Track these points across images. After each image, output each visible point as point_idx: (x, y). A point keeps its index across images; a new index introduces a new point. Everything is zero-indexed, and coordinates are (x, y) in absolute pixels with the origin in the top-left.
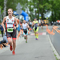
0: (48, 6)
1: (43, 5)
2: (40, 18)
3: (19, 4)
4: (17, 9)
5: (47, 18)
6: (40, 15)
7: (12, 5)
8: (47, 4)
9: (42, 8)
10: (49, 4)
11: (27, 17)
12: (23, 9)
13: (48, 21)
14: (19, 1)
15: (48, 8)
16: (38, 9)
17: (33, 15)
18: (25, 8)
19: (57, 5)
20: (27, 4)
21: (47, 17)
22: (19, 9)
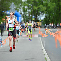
0: (43, 8)
1: (38, 7)
3: (13, 3)
6: (34, 17)
7: (5, 4)
8: (41, 6)
9: (36, 9)
10: (44, 6)
11: (20, 18)
12: (16, 9)
13: (41, 23)
14: (13, 1)
15: (42, 10)
16: (32, 11)
17: (26, 16)
19: (51, 8)
20: (21, 4)
21: (41, 19)
22: (13, 8)
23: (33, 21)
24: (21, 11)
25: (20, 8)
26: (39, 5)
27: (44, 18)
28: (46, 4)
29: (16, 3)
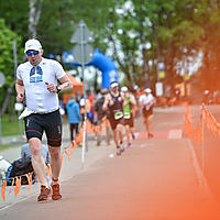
0: (192, 32)
1: (174, 30)
2: (162, 75)
3: (82, 24)
4: (74, 44)
5: (187, 78)
6: (161, 66)
8: (185, 24)
9: (167, 39)
10: (196, 23)
11: (112, 74)
12: (96, 45)
13: (189, 86)
14: (85, 16)
16: (155, 45)
17: (135, 67)
18: (106, 41)
20: (111, 25)
21: (188, 72)
23: (162, 80)
24: (115, 50)
25: (111, 39)
26: (180, 22)
27: (200, 69)
28: (203, 15)
29: (94, 20)
